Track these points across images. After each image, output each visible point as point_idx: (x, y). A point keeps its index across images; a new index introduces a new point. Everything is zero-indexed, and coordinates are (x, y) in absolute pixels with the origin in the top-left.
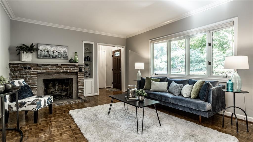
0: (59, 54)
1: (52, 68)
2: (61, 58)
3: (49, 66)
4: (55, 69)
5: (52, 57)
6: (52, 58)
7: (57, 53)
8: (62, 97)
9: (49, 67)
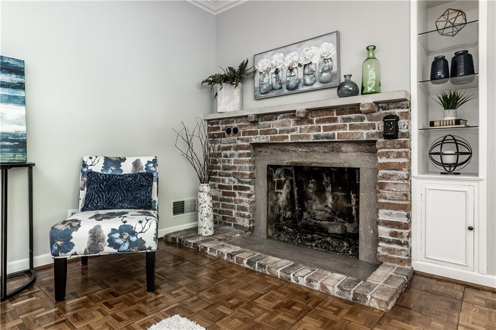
0: (307, 71)
1: (283, 128)
2: (312, 85)
3: (278, 121)
4: (293, 130)
5: (288, 88)
6: (286, 91)
7: (301, 69)
8: (329, 239)
9: (276, 125)
